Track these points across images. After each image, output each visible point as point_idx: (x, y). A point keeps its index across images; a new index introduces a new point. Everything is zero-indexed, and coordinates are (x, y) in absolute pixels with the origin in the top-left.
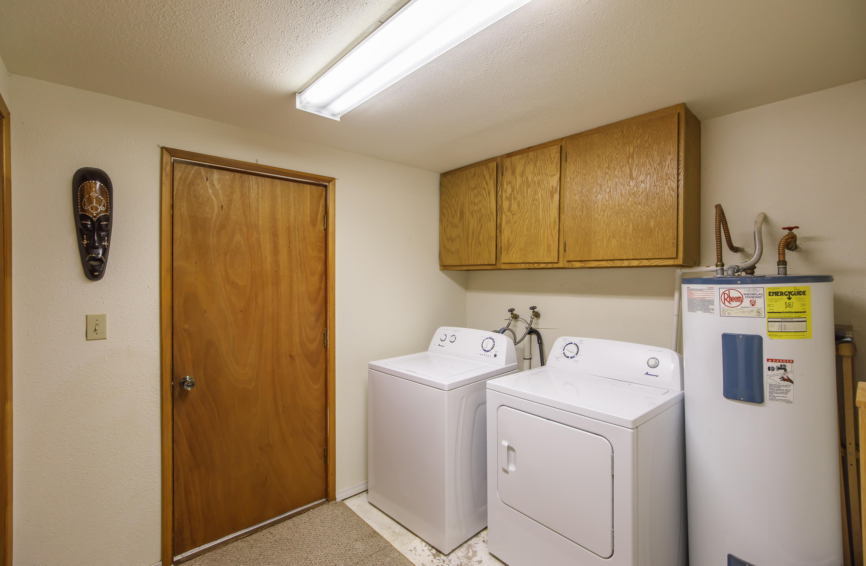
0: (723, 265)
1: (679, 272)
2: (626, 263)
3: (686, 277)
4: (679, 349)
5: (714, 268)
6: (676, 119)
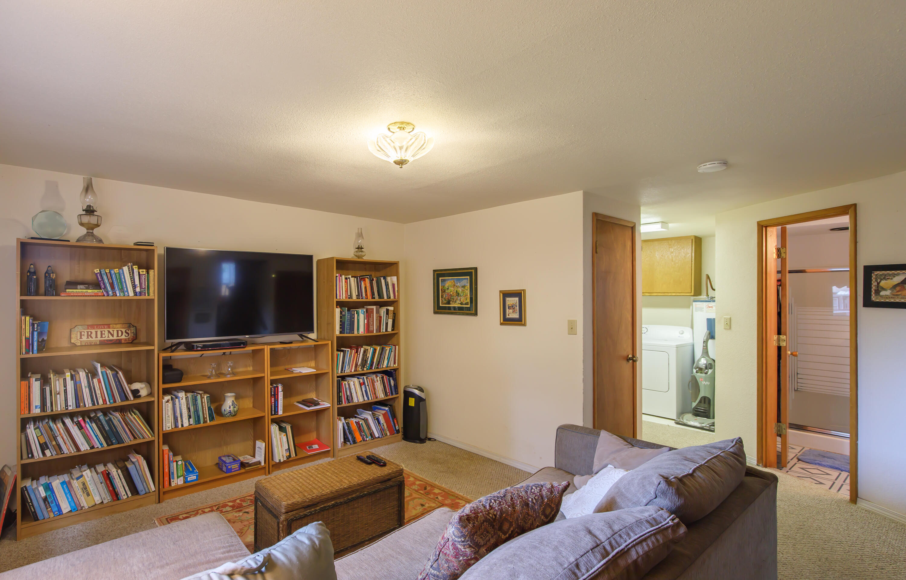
0: (708, 296)
1: (692, 298)
2: (670, 294)
3: (695, 300)
4: (692, 327)
5: (705, 297)
6: (691, 241)
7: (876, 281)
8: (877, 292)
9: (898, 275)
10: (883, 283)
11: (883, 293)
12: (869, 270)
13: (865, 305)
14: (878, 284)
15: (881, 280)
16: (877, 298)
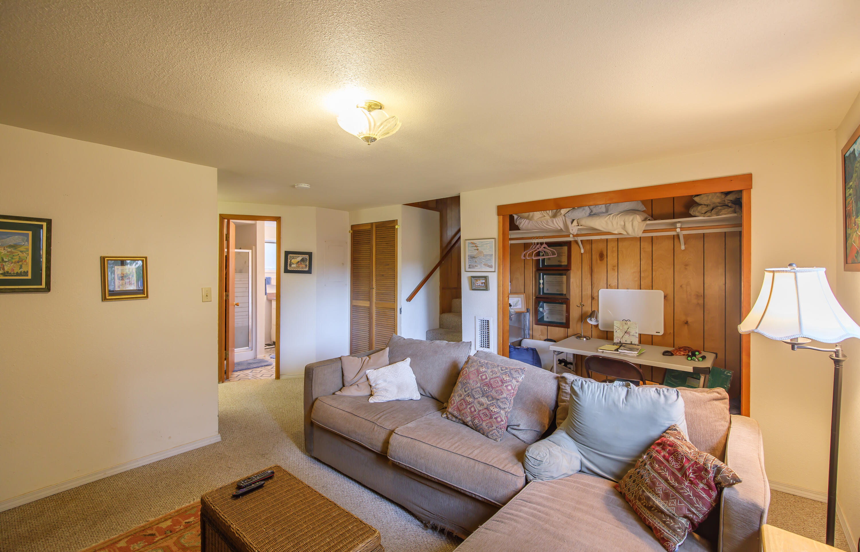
7: (290, 259)
8: (290, 265)
9: (299, 257)
10: (293, 261)
11: (293, 266)
12: (287, 253)
13: (285, 272)
14: (291, 261)
15: (292, 259)
16: (290, 268)
